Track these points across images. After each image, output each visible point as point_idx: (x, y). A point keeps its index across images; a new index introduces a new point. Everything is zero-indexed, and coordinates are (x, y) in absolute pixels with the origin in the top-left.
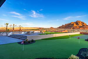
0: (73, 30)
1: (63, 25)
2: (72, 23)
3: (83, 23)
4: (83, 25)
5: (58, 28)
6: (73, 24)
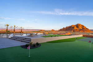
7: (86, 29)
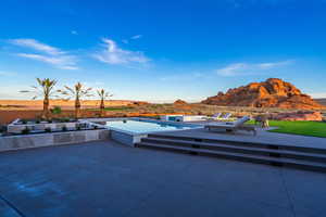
0: (256, 109)
1: (221, 94)
2: (252, 87)
3: (290, 88)
4: (290, 95)
5: (203, 102)
6: (257, 91)
7: (302, 95)
